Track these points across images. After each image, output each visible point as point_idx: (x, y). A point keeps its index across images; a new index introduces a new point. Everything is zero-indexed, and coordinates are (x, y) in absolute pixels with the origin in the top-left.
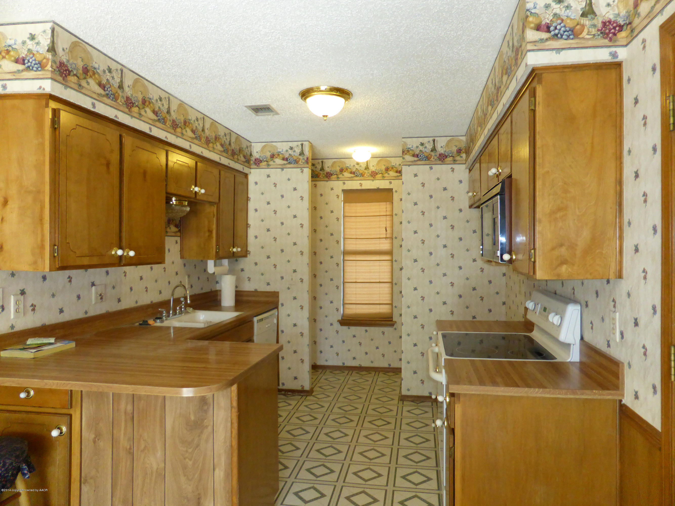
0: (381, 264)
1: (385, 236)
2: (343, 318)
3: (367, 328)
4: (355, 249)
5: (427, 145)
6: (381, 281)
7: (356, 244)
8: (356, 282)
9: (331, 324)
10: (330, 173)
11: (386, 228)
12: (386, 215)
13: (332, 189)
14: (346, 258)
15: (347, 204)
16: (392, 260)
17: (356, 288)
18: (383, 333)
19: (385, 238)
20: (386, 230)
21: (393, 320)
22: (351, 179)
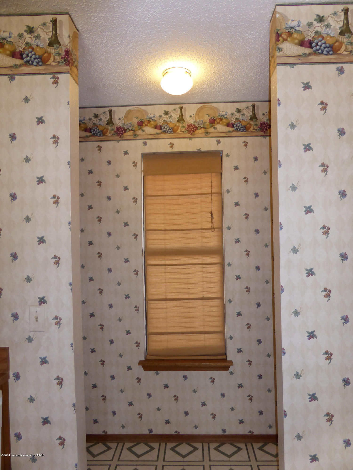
0: (204, 269)
1: (209, 226)
2: (149, 357)
3: (186, 373)
4: (163, 246)
5: (331, 21)
6: (206, 296)
7: (165, 239)
8: (166, 299)
9: (129, 368)
10: (123, 128)
11: (212, 213)
12: (212, 193)
13: (126, 153)
14: (150, 261)
15: (150, 177)
16: (222, 264)
17: (166, 308)
18: (213, 380)
19: (211, 229)
20: (212, 215)
21: (228, 359)
22: (155, 137)
